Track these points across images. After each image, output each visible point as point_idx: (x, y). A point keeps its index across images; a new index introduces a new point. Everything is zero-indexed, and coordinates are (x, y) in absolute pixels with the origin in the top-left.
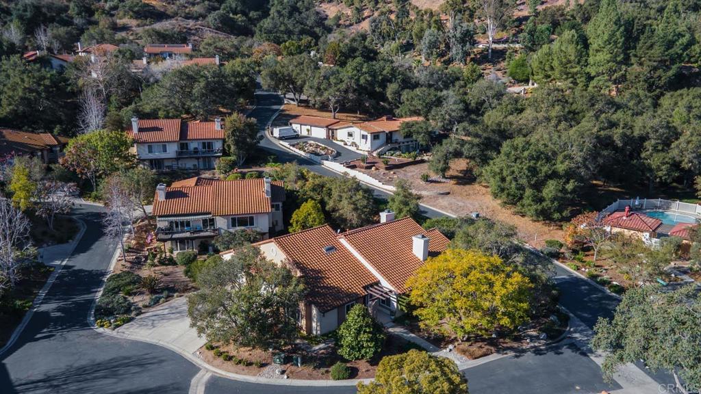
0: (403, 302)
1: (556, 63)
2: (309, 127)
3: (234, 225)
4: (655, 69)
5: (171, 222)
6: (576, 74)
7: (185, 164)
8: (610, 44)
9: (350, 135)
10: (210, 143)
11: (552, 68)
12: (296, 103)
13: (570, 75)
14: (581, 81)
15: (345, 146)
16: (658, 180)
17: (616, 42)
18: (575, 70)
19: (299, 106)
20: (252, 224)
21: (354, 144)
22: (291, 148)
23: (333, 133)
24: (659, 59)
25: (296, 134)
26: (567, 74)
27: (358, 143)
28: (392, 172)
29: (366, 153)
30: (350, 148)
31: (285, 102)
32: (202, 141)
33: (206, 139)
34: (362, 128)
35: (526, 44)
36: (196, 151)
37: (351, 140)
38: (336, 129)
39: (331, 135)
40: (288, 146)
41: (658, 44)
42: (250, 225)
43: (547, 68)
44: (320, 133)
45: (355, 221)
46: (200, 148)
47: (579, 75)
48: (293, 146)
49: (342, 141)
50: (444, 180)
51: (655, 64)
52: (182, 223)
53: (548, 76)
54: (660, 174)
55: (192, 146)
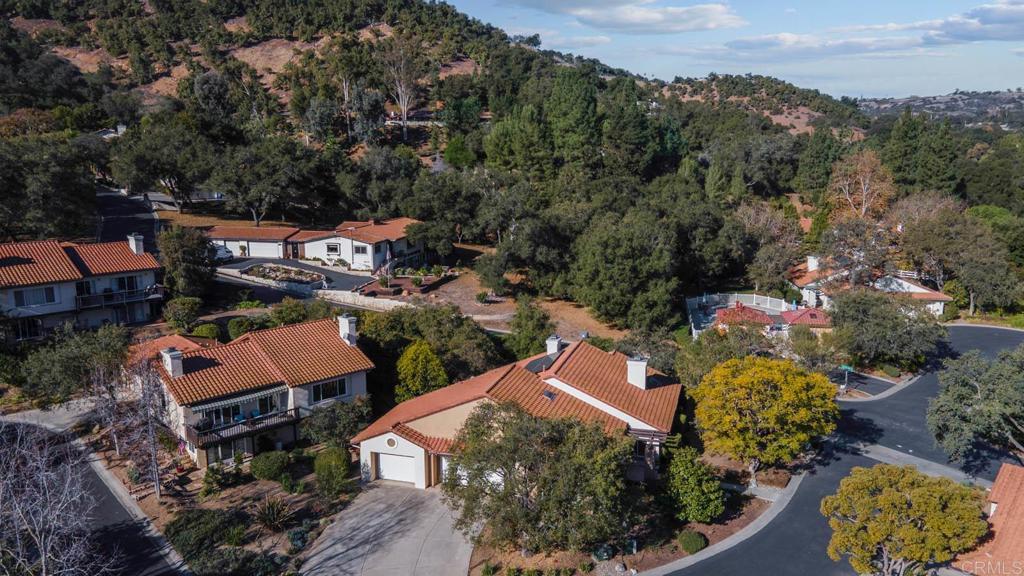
0: (674, 443)
1: (516, 146)
2: (244, 243)
3: (317, 399)
4: (633, 153)
5: (208, 414)
6: (542, 158)
7: (86, 320)
8: (583, 123)
9: (332, 249)
10: (132, 277)
11: (511, 153)
12: (177, 208)
13: (535, 161)
14: (548, 168)
15: (326, 267)
16: (711, 272)
17: (589, 123)
18: (541, 154)
19: (182, 212)
20: (343, 391)
21: (342, 262)
22: (245, 276)
23: (295, 249)
24: (637, 141)
25: (229, 255)
26: (532, 159)
27: (349, 260)
28: (433, 296)
29: (369, 274)
30: (335, 269)
31: (154, 207)
32: (116, 276)
33: (123, 272)
34: (353, 237)
35: (452, 121)
36: (108, 295)
37: (334, 256)
38: (303, 243)
39: (294, 252)
40: (238, 275)
41: (632, 124)
42: (341, 393)
43: (505, 152)
44: (273, 251)
45: (479, 364)
46: (115, 287)
47: (545, 161)
48: (246, 272)
49: (315, 259)
50: (499, 299)
51: (632, 147)
52: (226, 411)
53: (507, 163)
54: (713, 265)
55: (100, 287)
